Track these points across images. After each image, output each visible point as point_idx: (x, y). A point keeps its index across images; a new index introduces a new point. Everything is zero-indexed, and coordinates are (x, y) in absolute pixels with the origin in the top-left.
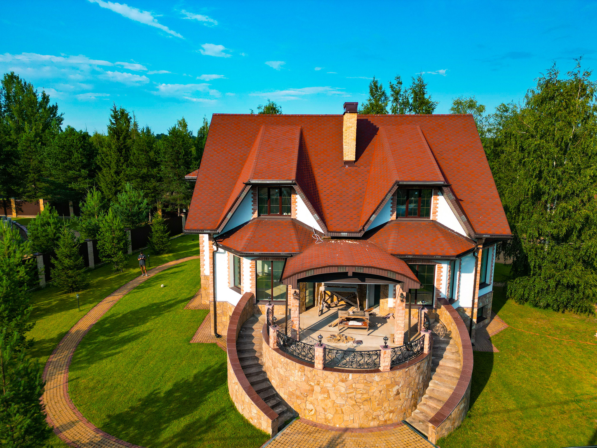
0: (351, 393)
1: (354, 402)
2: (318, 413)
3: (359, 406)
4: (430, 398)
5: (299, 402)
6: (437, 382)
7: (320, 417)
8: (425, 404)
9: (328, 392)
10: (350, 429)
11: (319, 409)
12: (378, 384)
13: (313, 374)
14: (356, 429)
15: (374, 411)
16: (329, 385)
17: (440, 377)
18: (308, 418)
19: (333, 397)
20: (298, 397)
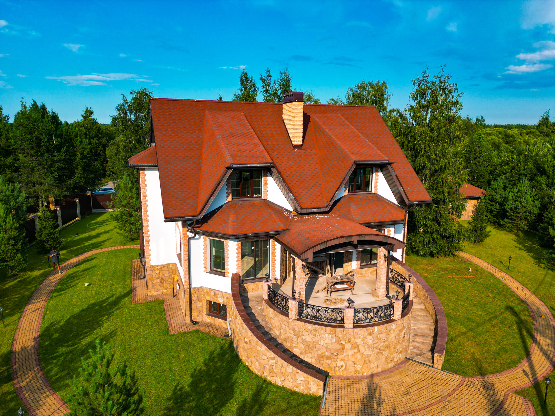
0: (376, 343)
1: (378, 351)
2: (348, 368)
3: (382, 353)
4: (416, 335)
5: (329, 362)
6: (414, 322)
7: (350, 370)
8: (414, 341)
9: (358, 347)
10: (376, 374)
11: (350, 363)
12: (394, 331)
13: (345, 334)
14: (380, 373)
15: (391, 355)
16: (359, 340)
17: (415, 317)
18: (338, 374)
19: (362, 349)
20: (328, 358)
